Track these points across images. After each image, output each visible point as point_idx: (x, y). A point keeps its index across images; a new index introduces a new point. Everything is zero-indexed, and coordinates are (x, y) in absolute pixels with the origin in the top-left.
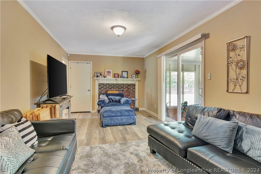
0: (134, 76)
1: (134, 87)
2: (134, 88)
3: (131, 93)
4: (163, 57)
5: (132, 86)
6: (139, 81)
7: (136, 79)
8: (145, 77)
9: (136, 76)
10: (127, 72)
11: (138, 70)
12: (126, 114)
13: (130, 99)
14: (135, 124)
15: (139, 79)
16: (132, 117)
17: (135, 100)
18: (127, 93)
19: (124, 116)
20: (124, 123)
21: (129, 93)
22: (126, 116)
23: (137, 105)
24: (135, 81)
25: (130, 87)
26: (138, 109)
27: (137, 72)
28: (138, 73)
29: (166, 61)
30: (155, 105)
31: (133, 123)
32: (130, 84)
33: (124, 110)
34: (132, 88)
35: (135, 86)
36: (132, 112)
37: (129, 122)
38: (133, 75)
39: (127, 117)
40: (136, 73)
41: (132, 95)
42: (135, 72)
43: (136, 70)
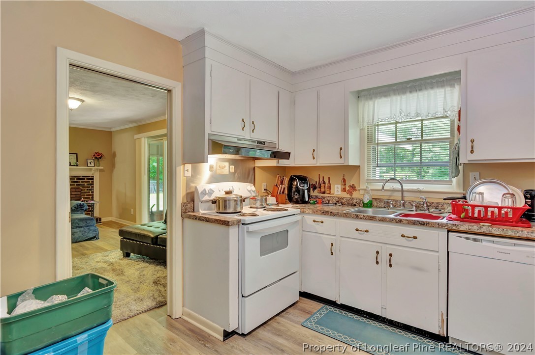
0: (90, 163)
1: (90, 181)
2: (91, 183)
3: (86, 193)
4: (143, 139)
5: (86, 180)
6: (101, 170)
7: (96, 167)
8: (113, 165)
9: (96, 161)
10: (76, 155)
11: (100, 152)
12: (81, 224)
13: (85, 203)
14: (97, 238)
15: (103, 168)
16: (92, 228)
17: (93, 205)
18: (76, 193)
19: (77, 227)
20: (77, 240)
21: (80, 193)
22: (81, 227)
23: (97, 214)
24: (93, 172)
25: (82, 182)
26: (100, 219)
27: (98, 155)
28: (100, 158)
29: (149, 145)
30: (132, 210)
31: (95, 237)
32: (83, 176)
33: (77, 219)
34: (86, 184)
35: (93, 179)
36: (92, 221)
37: (86, 237)
38: (89, 161)
39: (82, 229)
40: (96, 157)
41: (87, 195)
42: (94, 155)
43: (96, 152)
